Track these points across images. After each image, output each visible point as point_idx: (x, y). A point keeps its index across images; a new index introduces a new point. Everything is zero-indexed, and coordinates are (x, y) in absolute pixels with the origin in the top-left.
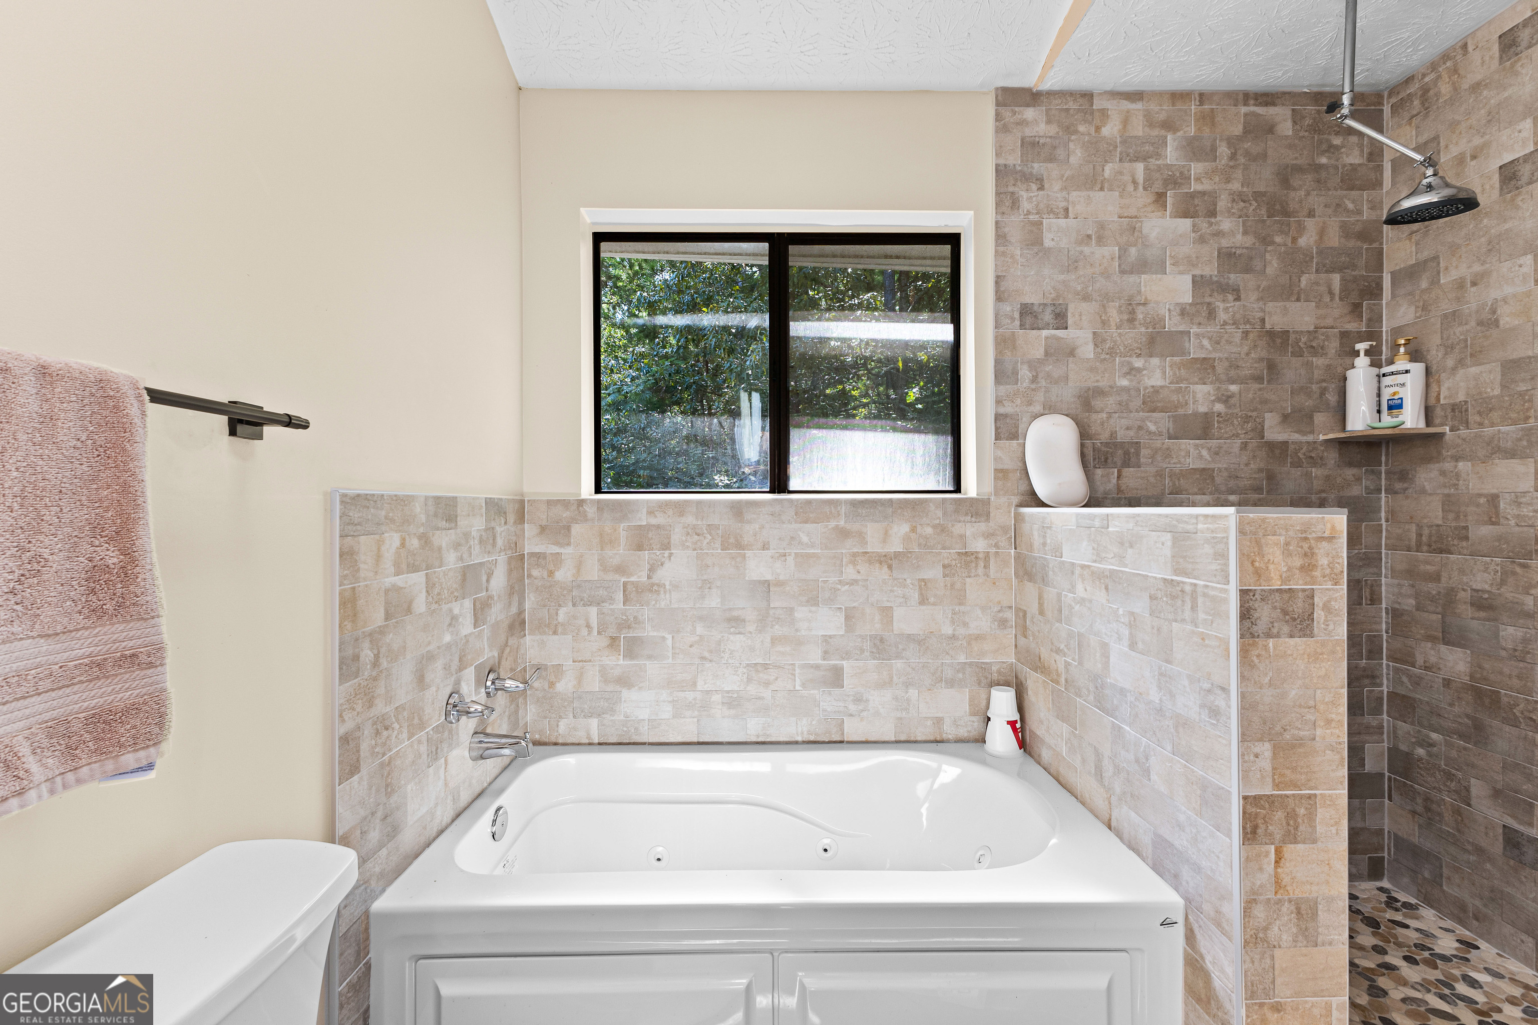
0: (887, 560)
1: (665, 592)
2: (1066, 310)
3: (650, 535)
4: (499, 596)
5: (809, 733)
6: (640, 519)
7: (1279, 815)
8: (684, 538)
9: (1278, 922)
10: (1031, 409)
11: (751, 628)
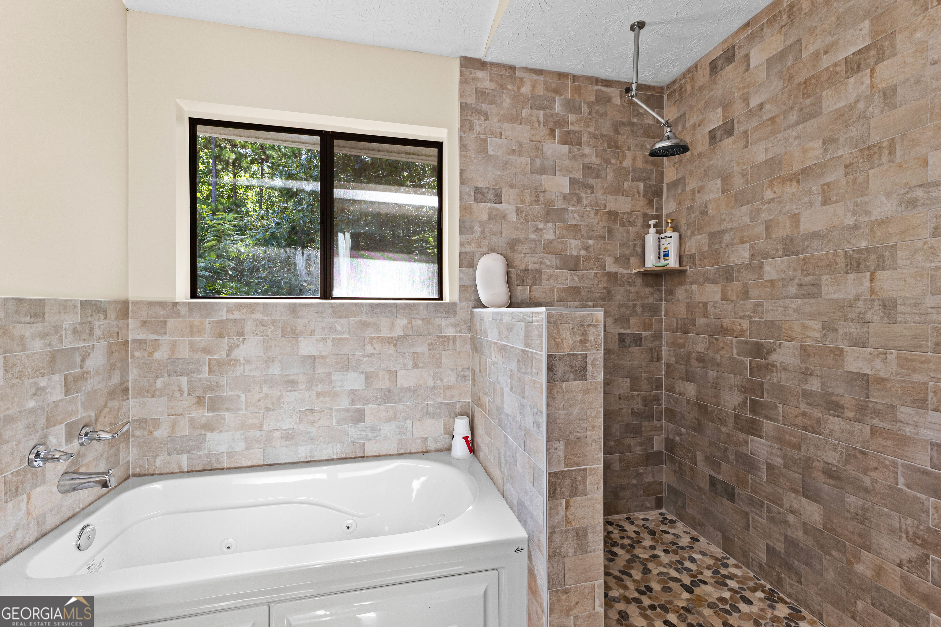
0: (393, 341)
1: (240, 365)
2: (501, 192)
3: (229, 327)
4: (97, 372)
5: (342, 453)
6: (221, 316)
7: (568, 481)
8: (254, 329)
9: (566, 543)
10: (481, 250)
11: (302, 386)
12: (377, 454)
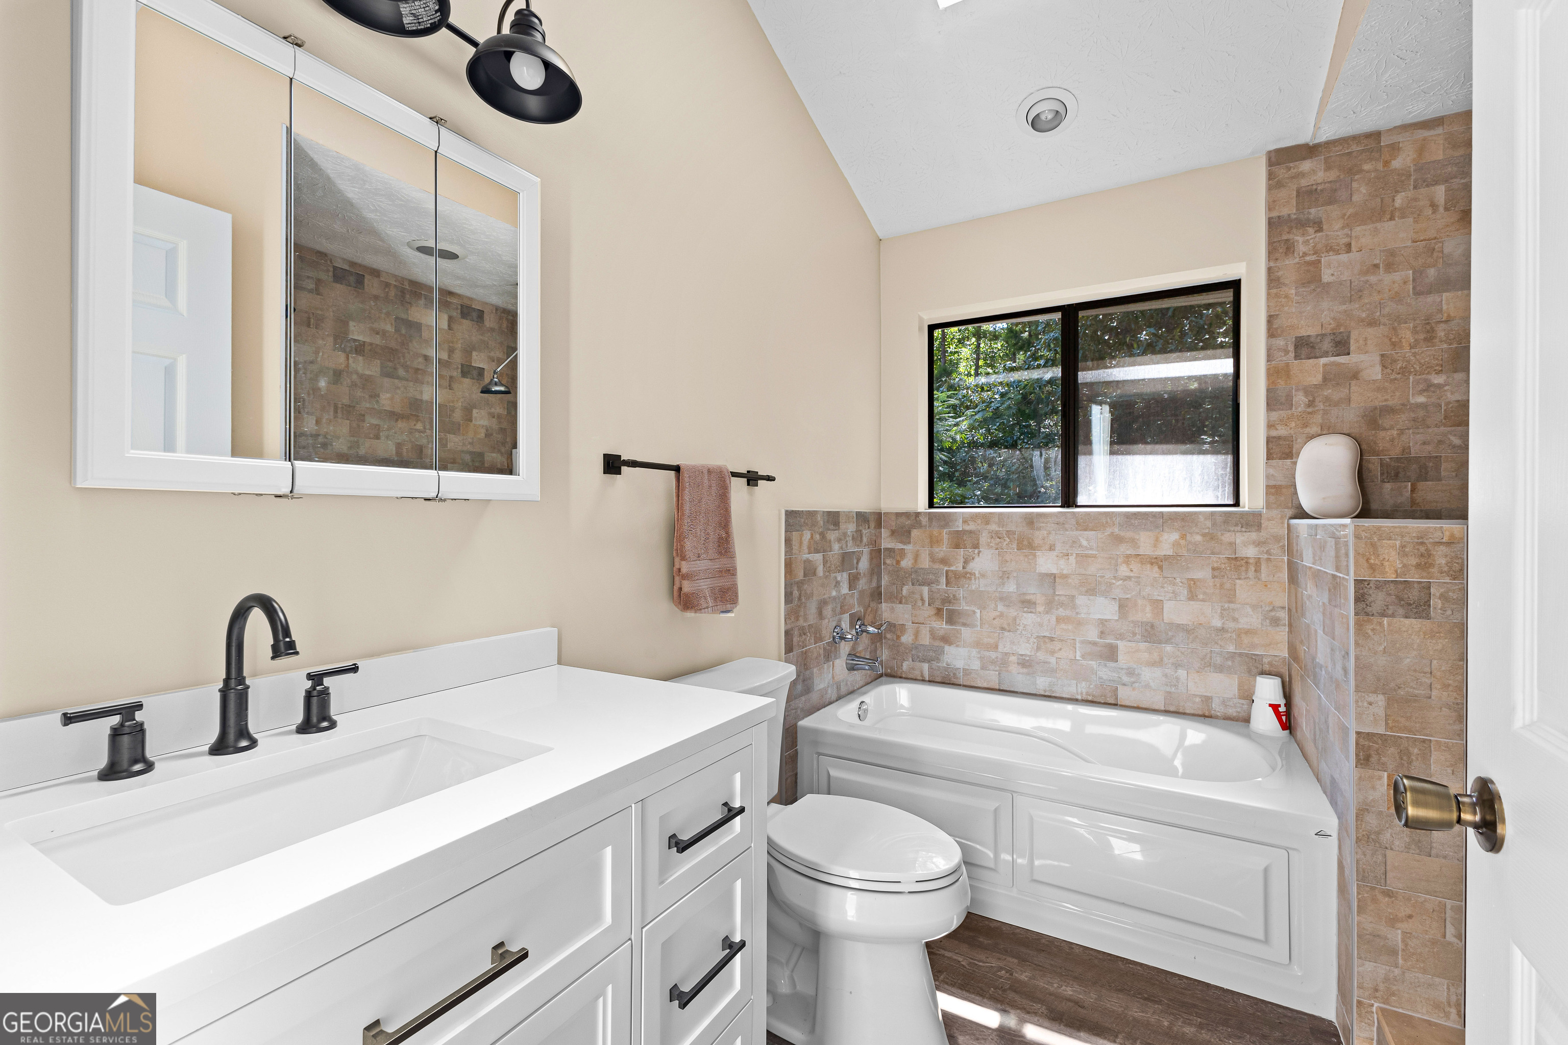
0: (1157, 562)
1: (975, 579)
2: (1349, 337)
3: (965, 538)
4: (864, 574)
5: (1087, 694)
6: (958, 526)
7: (1392, 750)
8: (989, 540)
9: (1390, 830)
10: (1307, 430)
11: (1040, 608)
12: (1135, 705)
